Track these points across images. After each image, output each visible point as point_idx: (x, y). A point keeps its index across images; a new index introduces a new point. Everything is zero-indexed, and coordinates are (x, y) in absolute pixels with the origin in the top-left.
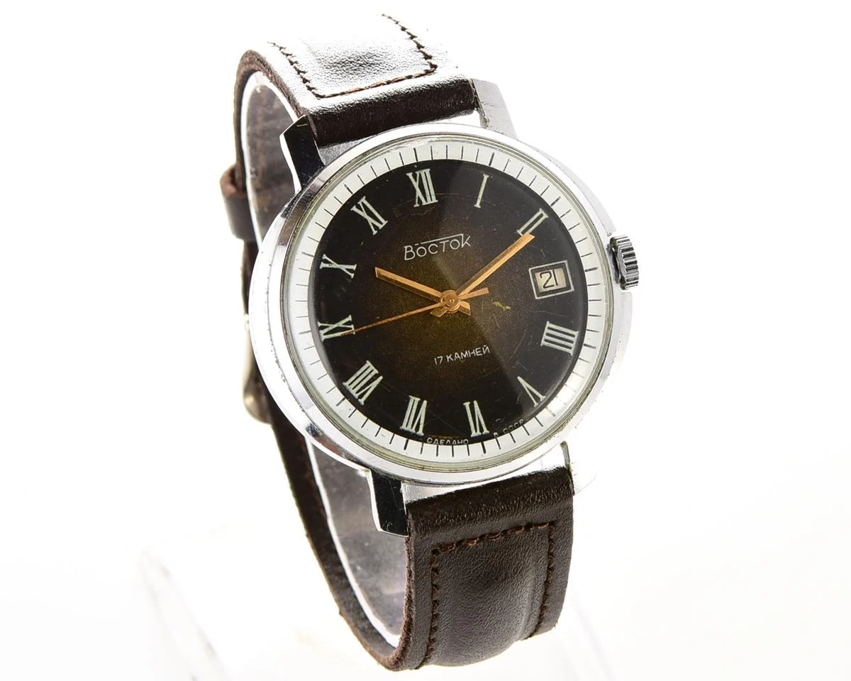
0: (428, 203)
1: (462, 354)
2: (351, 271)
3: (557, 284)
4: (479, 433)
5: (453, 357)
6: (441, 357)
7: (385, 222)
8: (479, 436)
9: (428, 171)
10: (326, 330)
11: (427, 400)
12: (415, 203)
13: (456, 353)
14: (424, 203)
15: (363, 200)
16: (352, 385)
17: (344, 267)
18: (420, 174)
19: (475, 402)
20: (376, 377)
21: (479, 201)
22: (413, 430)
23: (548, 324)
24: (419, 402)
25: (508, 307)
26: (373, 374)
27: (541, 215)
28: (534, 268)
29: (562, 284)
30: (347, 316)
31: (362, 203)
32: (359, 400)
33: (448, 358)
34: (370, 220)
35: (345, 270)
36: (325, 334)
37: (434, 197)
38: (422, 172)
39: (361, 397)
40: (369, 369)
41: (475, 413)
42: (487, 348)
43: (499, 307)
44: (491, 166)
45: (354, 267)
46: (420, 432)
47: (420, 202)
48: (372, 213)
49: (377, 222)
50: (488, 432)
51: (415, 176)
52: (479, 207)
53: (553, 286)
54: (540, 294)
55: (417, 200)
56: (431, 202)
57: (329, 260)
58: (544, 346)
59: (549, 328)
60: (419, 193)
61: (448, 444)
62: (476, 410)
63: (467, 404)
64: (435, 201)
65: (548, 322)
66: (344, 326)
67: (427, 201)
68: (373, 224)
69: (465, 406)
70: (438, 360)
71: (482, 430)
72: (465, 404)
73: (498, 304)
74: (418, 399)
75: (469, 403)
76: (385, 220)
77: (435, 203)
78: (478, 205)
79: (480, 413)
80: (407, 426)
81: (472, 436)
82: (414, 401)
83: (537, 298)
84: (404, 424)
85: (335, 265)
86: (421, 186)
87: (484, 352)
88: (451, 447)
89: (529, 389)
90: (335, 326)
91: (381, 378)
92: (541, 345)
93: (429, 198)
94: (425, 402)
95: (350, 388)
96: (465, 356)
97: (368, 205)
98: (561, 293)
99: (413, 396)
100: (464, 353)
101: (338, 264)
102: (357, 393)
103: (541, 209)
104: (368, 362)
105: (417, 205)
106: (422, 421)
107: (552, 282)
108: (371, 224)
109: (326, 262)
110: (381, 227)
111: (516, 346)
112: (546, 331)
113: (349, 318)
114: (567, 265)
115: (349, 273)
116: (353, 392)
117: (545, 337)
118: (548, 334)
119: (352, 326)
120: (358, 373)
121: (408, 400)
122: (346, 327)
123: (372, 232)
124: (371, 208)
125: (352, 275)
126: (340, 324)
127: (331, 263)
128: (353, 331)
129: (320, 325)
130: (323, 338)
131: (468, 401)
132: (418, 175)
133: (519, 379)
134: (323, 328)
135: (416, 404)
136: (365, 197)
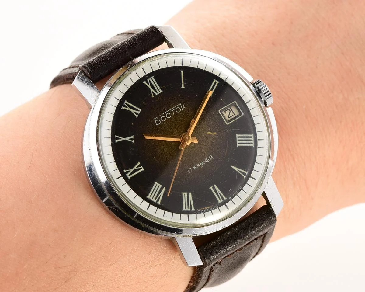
0: (158, 94)
1: (200, 163)
2: (132, 139)
3: (234, 114)
4: (222, 200)
5: (196, 166)
6: (191, 168)
7: (140, 110)
8: (223, 202)
9: (153, 78)
10: (129, 173)
11: (190, 192)
12: (152, 96)
13: (197, 164)
14: (156, 94)
15: (126, 102)
16: (151, 196)
17: (127, 139)
19: (215, 186)
20: (162, 188)
21: (183, 85)
22: (189, 209)
23: (237, 135)
24: (187, 194)
25: (215, 133)
26: (160, 187)
27: (216, 82)
28: (221, 110)
29: (237, 113)
30: (138, 163)
31: (126, 103)
32: (158, 203)
33: (194, 168)
34: (133, 111)
35: (129, 140)
36: (129, 175)
37: (160, 90)
38: (150, 79)
39: (158, 201)
40: (157, 185)
42: (212, 156)
43: (210, 134)
44: (183, 66)
45: (132, 137)
46: (193, 209)
47: (154, 94)
48: (133, 107)
49: (137, 111)
50: (226, 198)
51: (147, 82)
52: (184, 88)
53: (233, 115)
54: (228, 122)
55: (152, 94)
56: (160, 93)
57: (119, 137)
58: (239, 147)
59: (238, 137)
60: (152, 90)
61: (209, 211)
62: (216, 189)
63: (211, 188)
64: (161, 91)
65: (237, 134)
66: (137, 168)
67: (157, 93)
68: (134, 112)
69: (210, 189)
70: (190, 170)
71: (223, 198)
73: (209, 133)
74: (186, 193)
75: (212, 187)
76: (140, 109)
77: (162, 92)
78: (183, 87)
79: (219, 190)
80: (185, 208)
81: (219, 203)
82: (185, 194)
83: (227, 124)
84: (184, 208)
85: (123, 139)
86: (152, 86)
87: (211, 159)
88: (211, 211)
89: (239, 171)
90: (133, 169)
91: (165, 188)
92: (237, 147)
93: (158, 91)
94: (190, 193)
95: (151, 198)
96: (202, 164)
97: (129, 104)
98: (238, 118)
99: (183, 192)
100: (201, 163)
101: (124, 138)
102: (155, 199)
103: (214, 80)
104: (155, 182)
105: (153, 96)
106: (192, 204)
107: (232, 114)
108: (133, 113)
109: (118, 139)
110: (139, 112)
111: (225, 151)
112: (237, 139)
113: (139, 163)
114: (236, 103)
115: (131, 141)
116: (153, 200)
117: (238, 142)
118: (239, 140)
119: (142, 167)
120: (153, 189)
121: (182, 195)
122: (139, 168)
123: (136, 117)
124: (131, 105)
125: (133, 141)
126: (135, 168)
127: (120, 139)
128: (143, 169)
129: (125, 171)
130: (129, 177)
131: (211, 186)
132: (149, 81)
133: (232, 167)
134: (127, 172)
135: (186, 196)
136: (126, 100)
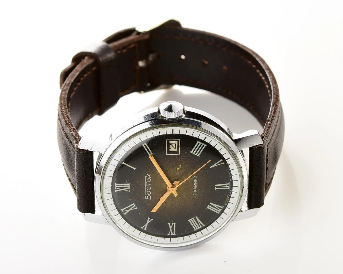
0: (129, 187)
2: (150, 220)
4: (229, 186)
5: (195, 190)
7: (133, 204)
8: (230, 187)
9: (116, 184)
10: (172, 233)
11: (210, 203)
13: (194, 188)
14: (129, 188)
17: (148, 222)
18: (117, 187)
19: (216, 185)
21: (133, 168)
22: (221, 210)
24: (210, 205)
25: (180, 166)
26: (194, 220)
27: (145, 145)
28: (166, 153)
30: (168, 224)
32: (203, 226)
34: (131, 209)
35: (149, 222)
36: (173, 233)
37: (127, 184)
38: (116, 186)
40: (191, 221)
41: (220, 186)
42: (195, 177)
44: (119, 161)
45: (149, 218)
46: (222, 207)
47: (128, 190)
48: (129, 207)
49: (133, 207)
50: (229, 183)
52: (136, 168)
53: (175, 145)
55: (127, 191)
58: (200, 155)
60: (124, 189)
61: (230, 198)
63: (216, 188)
64: (129, 184)
65: (191, 152)
70: (195, 195)
72: (215, 189)
73: (178, 169)
74: (209, 206)
78: (135, 169)
79: (221, 185)
80: (218, 212)
81: (229, 189)
82: (209, 207)
85: (146, 225)
86: (121, 188)
89: (216, 165)
90: (171, 229)
91: (196, 217)
92: (199, 156)
93: (127, 186)
94: (211, 203)
95: (197, 228)
97: (125, 208)
99: (207, 207)
100: (195, 185)
102: (200, 227)
103: (142, 145)
104: (188, 220)
105: (129, 191)
106: (218, 206)
108: (133, 209)
109: (144, 228)
110: (135, 206)
112: (194, 153)
113: (169, 224)
114: (168, 140)
116: (199, 228)
117: (196, 154)
119: (173, 223)
120: (192, 224)
121: (208, 209)
122: (172, 226)
123: (136, 209)
124: (126, 208)
125: (152, 220)
126: (171, 227)
127: (145, 226)
128: (175, 224)
129: (169, 234)
130: (174, 234)
131: (215, 188)
132: (117, 188)
133: (211, 167)
134: (170, 233)
135: (210, 207)
136: (121, 209)
